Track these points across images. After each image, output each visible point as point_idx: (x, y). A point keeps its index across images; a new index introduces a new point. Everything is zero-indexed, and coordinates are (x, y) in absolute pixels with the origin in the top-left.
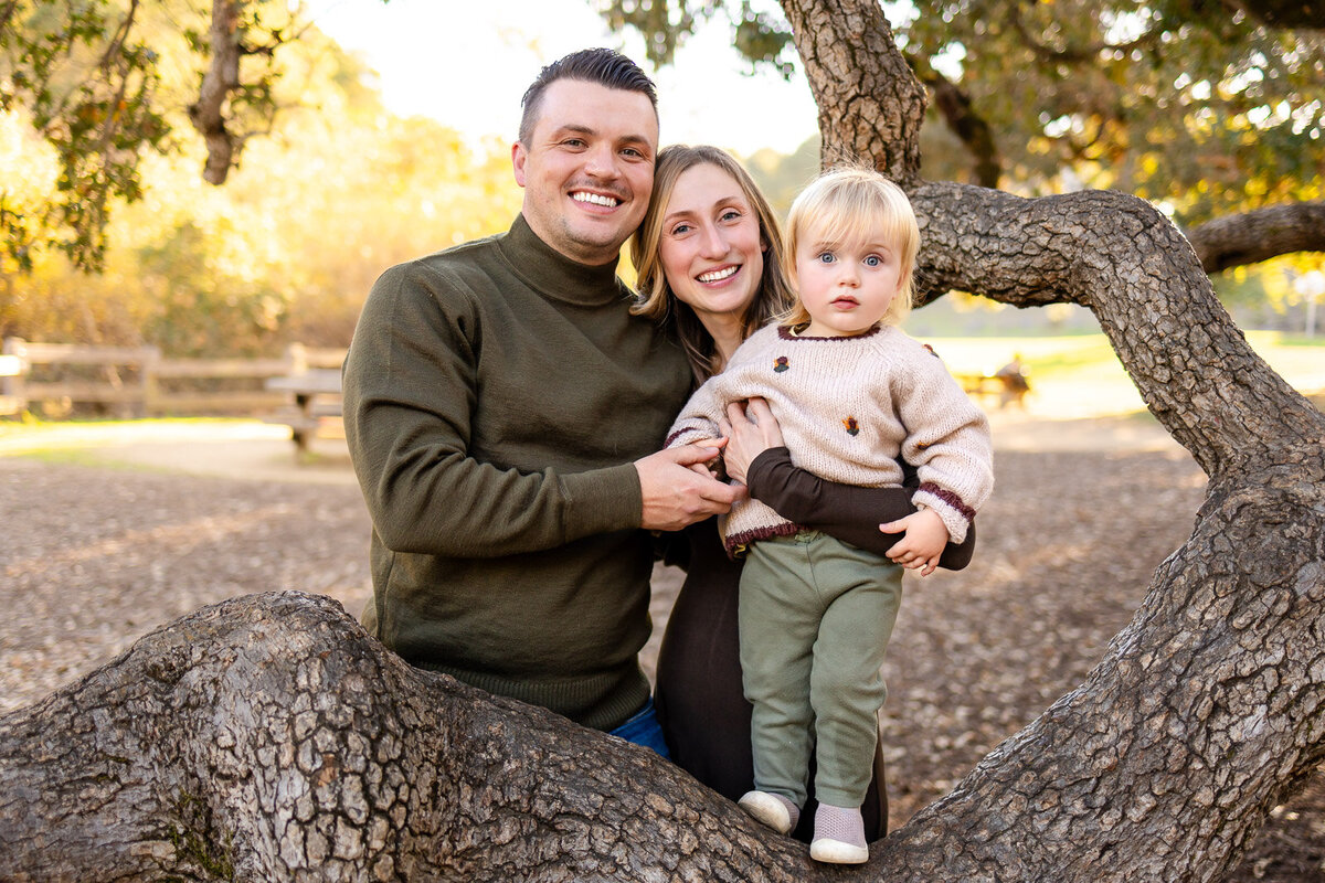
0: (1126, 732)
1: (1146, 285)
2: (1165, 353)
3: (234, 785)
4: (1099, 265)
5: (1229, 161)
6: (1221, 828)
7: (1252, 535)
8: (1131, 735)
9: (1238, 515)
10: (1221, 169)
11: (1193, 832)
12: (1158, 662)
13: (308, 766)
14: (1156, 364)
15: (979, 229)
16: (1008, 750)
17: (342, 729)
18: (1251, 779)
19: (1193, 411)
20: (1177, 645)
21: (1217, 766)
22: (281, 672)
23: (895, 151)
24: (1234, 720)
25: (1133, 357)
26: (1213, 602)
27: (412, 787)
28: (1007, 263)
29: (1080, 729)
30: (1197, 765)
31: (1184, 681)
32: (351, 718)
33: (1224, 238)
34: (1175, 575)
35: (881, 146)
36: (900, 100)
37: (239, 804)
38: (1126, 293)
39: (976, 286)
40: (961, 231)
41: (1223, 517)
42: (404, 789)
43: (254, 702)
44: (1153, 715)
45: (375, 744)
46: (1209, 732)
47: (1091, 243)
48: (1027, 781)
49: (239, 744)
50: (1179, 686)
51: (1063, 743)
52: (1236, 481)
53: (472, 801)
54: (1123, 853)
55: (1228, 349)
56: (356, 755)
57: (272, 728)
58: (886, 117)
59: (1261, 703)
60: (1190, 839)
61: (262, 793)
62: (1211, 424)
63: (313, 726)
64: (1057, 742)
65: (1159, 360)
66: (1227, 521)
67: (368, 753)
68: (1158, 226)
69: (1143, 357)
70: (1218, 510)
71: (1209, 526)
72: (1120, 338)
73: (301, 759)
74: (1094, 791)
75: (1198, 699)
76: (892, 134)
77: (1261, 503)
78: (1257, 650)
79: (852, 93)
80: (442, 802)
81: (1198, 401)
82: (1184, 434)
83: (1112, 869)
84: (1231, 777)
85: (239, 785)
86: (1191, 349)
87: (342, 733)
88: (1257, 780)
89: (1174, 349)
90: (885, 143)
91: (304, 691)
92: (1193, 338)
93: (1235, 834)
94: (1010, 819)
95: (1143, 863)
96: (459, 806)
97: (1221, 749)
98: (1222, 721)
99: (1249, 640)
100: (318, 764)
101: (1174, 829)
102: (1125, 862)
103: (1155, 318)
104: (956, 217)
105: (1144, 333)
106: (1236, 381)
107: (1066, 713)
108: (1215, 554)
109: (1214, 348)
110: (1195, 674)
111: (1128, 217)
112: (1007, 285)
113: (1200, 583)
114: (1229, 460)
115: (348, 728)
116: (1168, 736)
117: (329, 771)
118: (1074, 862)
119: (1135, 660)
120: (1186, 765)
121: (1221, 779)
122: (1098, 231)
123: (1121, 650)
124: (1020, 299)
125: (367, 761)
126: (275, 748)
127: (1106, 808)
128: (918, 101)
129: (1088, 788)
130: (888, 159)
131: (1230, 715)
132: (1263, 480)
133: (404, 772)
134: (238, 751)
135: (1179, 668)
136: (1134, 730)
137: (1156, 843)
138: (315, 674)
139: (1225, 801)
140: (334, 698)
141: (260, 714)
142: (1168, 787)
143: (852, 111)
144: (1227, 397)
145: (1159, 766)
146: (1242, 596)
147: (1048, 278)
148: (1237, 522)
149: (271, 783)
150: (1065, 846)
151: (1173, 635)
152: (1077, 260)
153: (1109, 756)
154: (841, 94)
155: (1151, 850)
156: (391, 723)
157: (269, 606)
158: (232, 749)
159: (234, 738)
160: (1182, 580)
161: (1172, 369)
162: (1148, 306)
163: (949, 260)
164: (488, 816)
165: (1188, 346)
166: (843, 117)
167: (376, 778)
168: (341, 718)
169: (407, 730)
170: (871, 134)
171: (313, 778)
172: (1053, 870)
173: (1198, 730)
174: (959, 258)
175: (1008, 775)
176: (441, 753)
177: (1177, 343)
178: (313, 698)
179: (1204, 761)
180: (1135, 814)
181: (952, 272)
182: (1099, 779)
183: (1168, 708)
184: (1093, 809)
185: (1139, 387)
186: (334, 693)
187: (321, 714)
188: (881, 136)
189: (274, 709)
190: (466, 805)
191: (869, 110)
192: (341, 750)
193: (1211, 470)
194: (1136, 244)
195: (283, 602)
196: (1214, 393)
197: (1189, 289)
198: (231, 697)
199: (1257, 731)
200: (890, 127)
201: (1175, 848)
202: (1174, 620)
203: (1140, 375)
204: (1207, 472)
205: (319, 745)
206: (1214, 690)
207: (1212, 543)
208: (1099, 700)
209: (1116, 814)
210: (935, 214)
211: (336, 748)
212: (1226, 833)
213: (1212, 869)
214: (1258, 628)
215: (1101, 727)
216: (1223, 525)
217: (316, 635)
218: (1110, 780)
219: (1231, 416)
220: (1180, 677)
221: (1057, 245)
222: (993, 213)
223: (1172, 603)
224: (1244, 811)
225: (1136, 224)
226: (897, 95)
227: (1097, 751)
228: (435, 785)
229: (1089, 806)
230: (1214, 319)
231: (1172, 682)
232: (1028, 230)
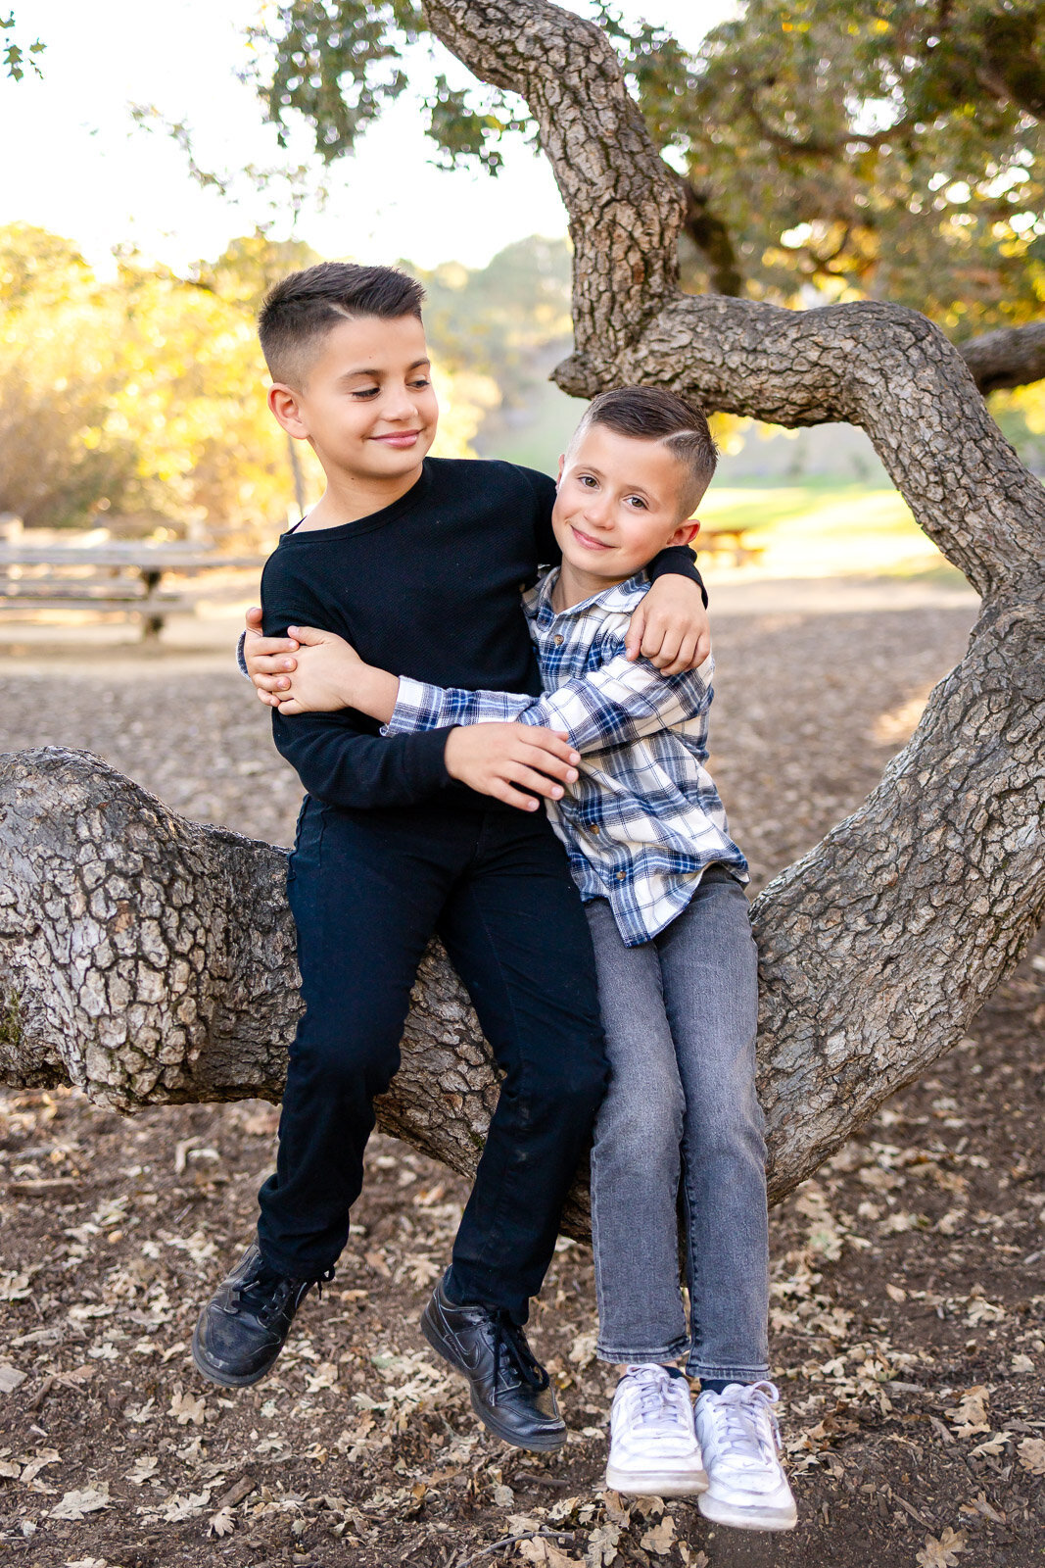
0: (906, 848)
1: (919, 400)
2: (938, 471)
3: (19, 943)
4: (871, 381)
5: (990, 276)
6: (996, 938)
7: (1024, 651)
8: (910, 850)
9: (1010, 632)
10: (982, 285)
11: (970, 942)
12: (935, 778)
13: (103, 914)
14: (929, 482)
15: (746, 345)
16: (790, 876)
17: (134, 875)
18: (1024, 887)
19: (966, 530)
20: (952, 762)
21: (992, 876)
22: (59, 825)
23: (654, 260)
24: (1007, 831)
25: (906, 476)
26: (987, 718)
27: (208, 931)
28: (776, 381)
29: (861, 849)
30: (974, 875)
31: (960, 796)
32: (141, 865)
33: (989, 357)
34: (951, 694)
35: (638, 255)
36: (658, 204)
37: (27, 961)
38: (899, 410)
39: (743, 406)
40: (727, 347)
41: (996, 634)
42: (200, 932)
43: (33, 858)
44: (931, 830)
45: (168, 888)
46: (985, 844)
47: (862, 357)
48: (811, 902)
49: (21, 901)
50: (956, 800)
51: (845, 864)
52: (1008, 599)
53: (263, 947)
54: (904, 965)
55: (1000, 465)
56: (151, 901)
57: (58, 880)
58: (643, 224)
59: (1033, 814)
60: (967, 948)
61: (54, 945)
62: (984, 542)
63: (103, 874)
64: (839, 863)
65: (932, 478)
66: (1000, 639)
67: (163, 898)
68: (929, 338)
69: (917, 475)
70: (991, 629)
71: (982, 644)
72: (893, 456)
73: (94, 908)
74: (876, 907)
75: (974, 812)
76: (650, 242)
77: (1033, 619)
78: (1030, 762)
79: (606, 197)
80: (235, 948)
81: (972, 519)
82: (956, 554)
83: (894, 982)
84: (1006, 886)
85: (26, 942)
86: (964, 466)
87: (135, 879)
88: (1030, 888)
89: (947, 466)
90: (643, 252)
91: (87, 842)
92: (966, 455)
93: (1010, 942)
94: (795, 939)
95: (924, 972)
96: (250, 952)
97: (996, 859)
98: (997, 831)
99: (1022, 754)
100: (113, 912)
101: (952, 939)
102: (906, 974)
103: (928, 435)
104: (721, 333)
105: (917, 451)
106: (1008, 498)
107: (846, 834)
108: (989, 671)
109: (986, 465)
110: (971, 788)
111: (899, 330)
112: (777, 404)
113: (974, 700)
114: (1001, 579)
115: (139, 875)
116: (946, 849)
117: (125, 917)
118: (858, 976)
119: (913, 778)
120: (963, 876)
121: (996, 888)
122: (869, 344)
123: (899, 771)
124: (790, 419)
125: (162, 906)
126: (64, 900)
127: (887, 923)
128: (676, 206)
129: (870, 905)
130: (646, 271)
131: (1004, 826)
132: (1034, 597)
133: (199, 916)
134: (22, 908)
135: (956, 784)
136: (914, 846)
137: (935, 954)
138: (96, 824)
139: (999, 910)
140: (120, 847)
141: (42, 868)
142: (947, 898)
143: (607, 217)
144: (999, 514)
145: (937, 878)
146: (1015, 711)
147: (819, 396)
148: (1010, 639)
149: (63, 934)
150: (849, 961)
151: (949, 752)
152: (848, 377)
153: (889, 872)
154: (594, 199)
155: (931, 961)
156: (180, 869)
157: (33, 762)
158: (14, 906)
159: (16, 895)
160: (957, 698)
161: (945, 487)
162: (920, 421)
163: (714, 379)
164: (280, 962)
165: (961, 463)
166: (598, 224)
167: (173, 921)
168: (131, 865)
169: (195, 877)
170: (628, 242)
171: (109, 925)
172: (837, 986)
173: (974, 843)
174: (726, 376)
175: (792, 898)
176: (229, 900)
177: (949, 460)
178: (98, 848)
179: (981, 872)
180: (915, 927)
181: (718, 392)
182: (880, 896)
183: (946, 822)
184: (875, 924)
185: (912, 507)
186: (119, 842)
187: (110, 863)
188: (638, 244)
189: (56, 862)
190: (258, 952)
191: (625, 215)
192: (135, 896)
193: (984, 590)
194: (908, 358)
195: (48, 757)
196: (986, 511)
197: (961, 403)
198: (7, 854)
199: (1029, 841)
200: (649, 234)
201: (953, 957)
202: (950, 738)
203: (914, 494)
204: (980, 592)
205: (112, 893)
206: (989, 802)
207: (986, 660)
208: (879, 820)
209: (897, 928)
210: (699, 330)
211: (129, 895)
212: (1001, 942)
213: (988, 978)
214: (1030, 741)
215: (882, 846)
216: (996, 643)
217: (89, 786)
218: (890, 896)
219: (1004, 534)
220: (957, 792)
221: (828, 360)
222: (760, 327)
223: (947, 721)
224: (1018, 919)
225: (907, 337)
226: (655, 199)
227: (878, 868)
228: (226, 931)
229: (871, 922)
230: (987, 434)
231: (949, 797)
232: (798, 345)
